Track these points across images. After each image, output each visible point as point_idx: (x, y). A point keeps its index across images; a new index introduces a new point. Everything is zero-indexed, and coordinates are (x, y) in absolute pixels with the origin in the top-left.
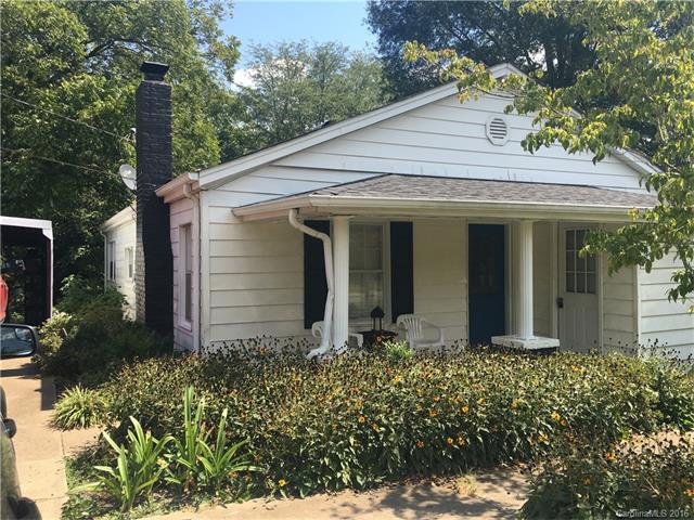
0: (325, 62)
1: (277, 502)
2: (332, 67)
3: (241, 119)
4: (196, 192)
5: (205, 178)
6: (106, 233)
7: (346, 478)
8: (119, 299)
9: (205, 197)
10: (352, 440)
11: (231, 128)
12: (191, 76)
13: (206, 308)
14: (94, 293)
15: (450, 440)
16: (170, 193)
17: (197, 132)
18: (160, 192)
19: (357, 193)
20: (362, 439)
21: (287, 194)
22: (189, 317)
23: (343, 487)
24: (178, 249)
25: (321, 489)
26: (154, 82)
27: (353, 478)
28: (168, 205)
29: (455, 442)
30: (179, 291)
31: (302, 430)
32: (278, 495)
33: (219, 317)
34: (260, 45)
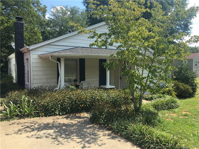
0: (73, 11)
1: (42, 118)
2: (75, 13)
3: (49, 27)
4: (29, 51)
5: (31, 47)
6: (8, 60)
7: (57, 113)
8: (12, 78)
9: (31, 52)
10: (59, 106)
11: (46, 30)
12: (32, 16)
13: (32, 80)
14: (5, 76)
15: (81, 105)
16: (23, 50)
17: (35, 31)
18: (21, 50)
19: (65, 53)
20: (62, 105)
21: (53, 51)
22: (28, 82)
23: (57, 115)
24: (26, 65)
25: (52, 115)
26: (19, 22)
27: (59, 113)
28: (23, 53)
29: (82, 106)
30: (26, 75)
31: (48, 104)
32: (42, 117)
33: (35, 81)
34: (54, 6)
